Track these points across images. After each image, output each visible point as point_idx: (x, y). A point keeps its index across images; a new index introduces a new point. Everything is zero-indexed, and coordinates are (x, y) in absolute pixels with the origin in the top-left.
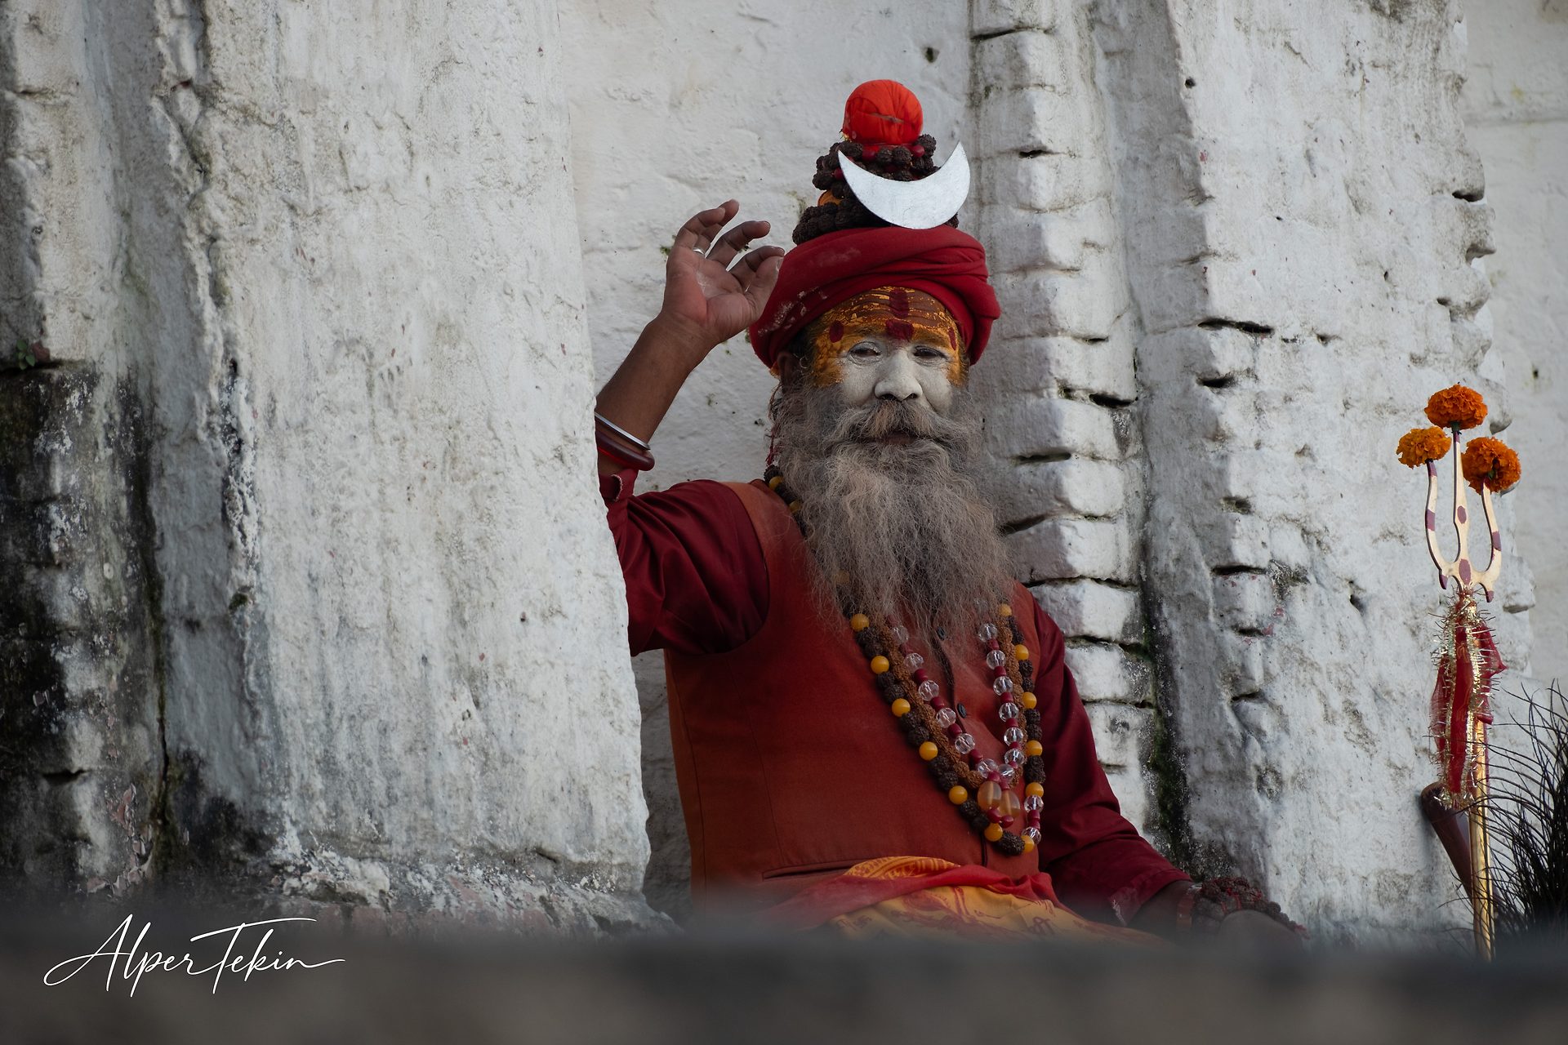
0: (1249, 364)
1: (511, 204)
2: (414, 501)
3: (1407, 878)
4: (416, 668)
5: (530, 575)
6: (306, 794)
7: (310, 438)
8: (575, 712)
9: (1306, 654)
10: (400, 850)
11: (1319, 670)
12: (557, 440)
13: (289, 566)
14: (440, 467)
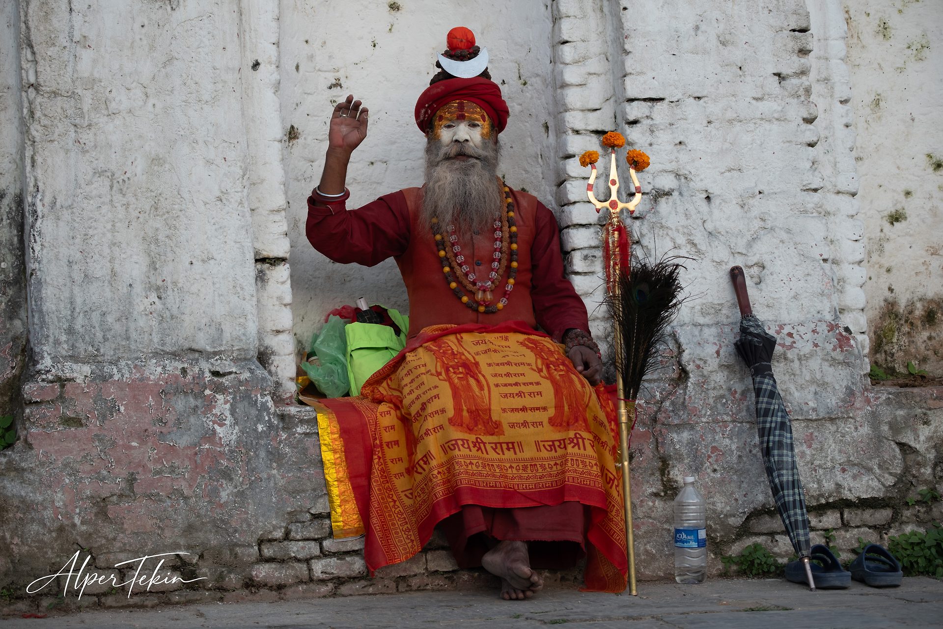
0: (647, 113)
1: (202, 108)
2: (131, 227)
3: (721, 304)
4: (125, 289)
5: (196, 247)
6: (57, 342)
7: (74, 210)
8: (217, 295)
9: (664, 224)
10: (109, 358)
11: (671, 229)
12: (218, 194)
13: (57, 259)
14: (148, 212)
